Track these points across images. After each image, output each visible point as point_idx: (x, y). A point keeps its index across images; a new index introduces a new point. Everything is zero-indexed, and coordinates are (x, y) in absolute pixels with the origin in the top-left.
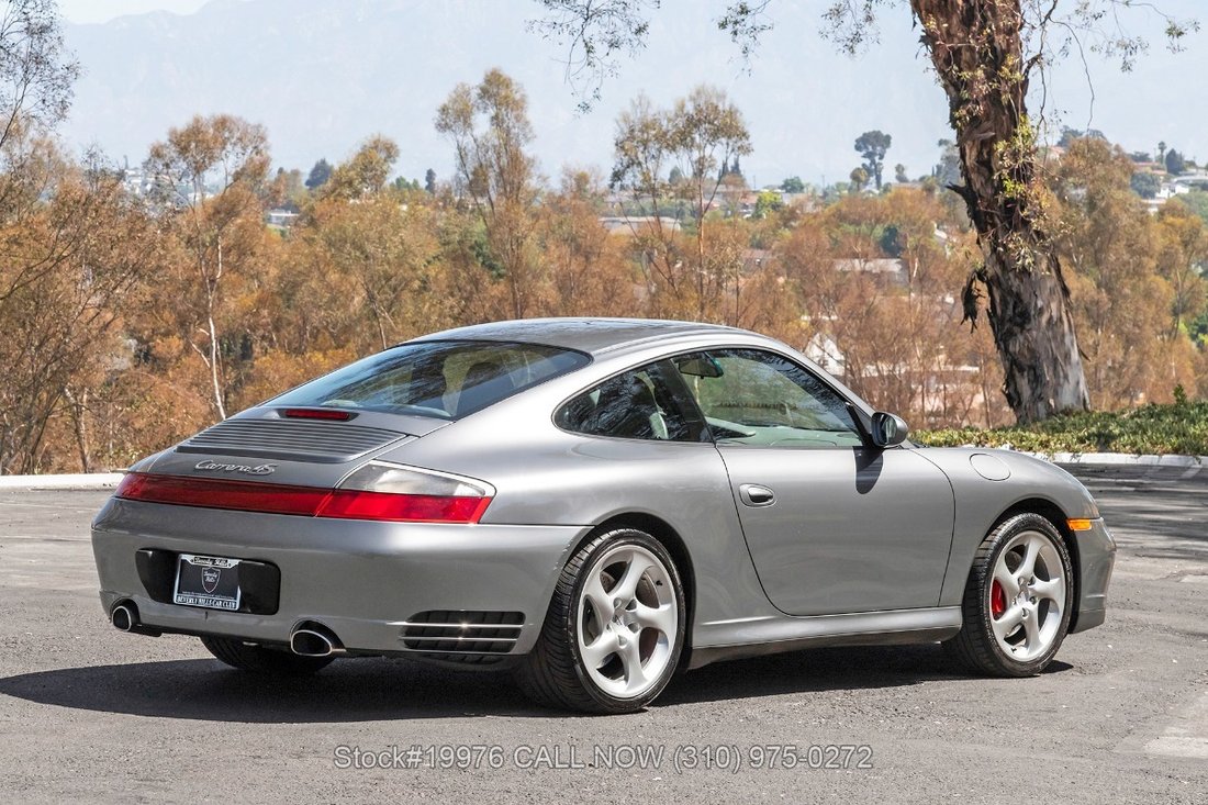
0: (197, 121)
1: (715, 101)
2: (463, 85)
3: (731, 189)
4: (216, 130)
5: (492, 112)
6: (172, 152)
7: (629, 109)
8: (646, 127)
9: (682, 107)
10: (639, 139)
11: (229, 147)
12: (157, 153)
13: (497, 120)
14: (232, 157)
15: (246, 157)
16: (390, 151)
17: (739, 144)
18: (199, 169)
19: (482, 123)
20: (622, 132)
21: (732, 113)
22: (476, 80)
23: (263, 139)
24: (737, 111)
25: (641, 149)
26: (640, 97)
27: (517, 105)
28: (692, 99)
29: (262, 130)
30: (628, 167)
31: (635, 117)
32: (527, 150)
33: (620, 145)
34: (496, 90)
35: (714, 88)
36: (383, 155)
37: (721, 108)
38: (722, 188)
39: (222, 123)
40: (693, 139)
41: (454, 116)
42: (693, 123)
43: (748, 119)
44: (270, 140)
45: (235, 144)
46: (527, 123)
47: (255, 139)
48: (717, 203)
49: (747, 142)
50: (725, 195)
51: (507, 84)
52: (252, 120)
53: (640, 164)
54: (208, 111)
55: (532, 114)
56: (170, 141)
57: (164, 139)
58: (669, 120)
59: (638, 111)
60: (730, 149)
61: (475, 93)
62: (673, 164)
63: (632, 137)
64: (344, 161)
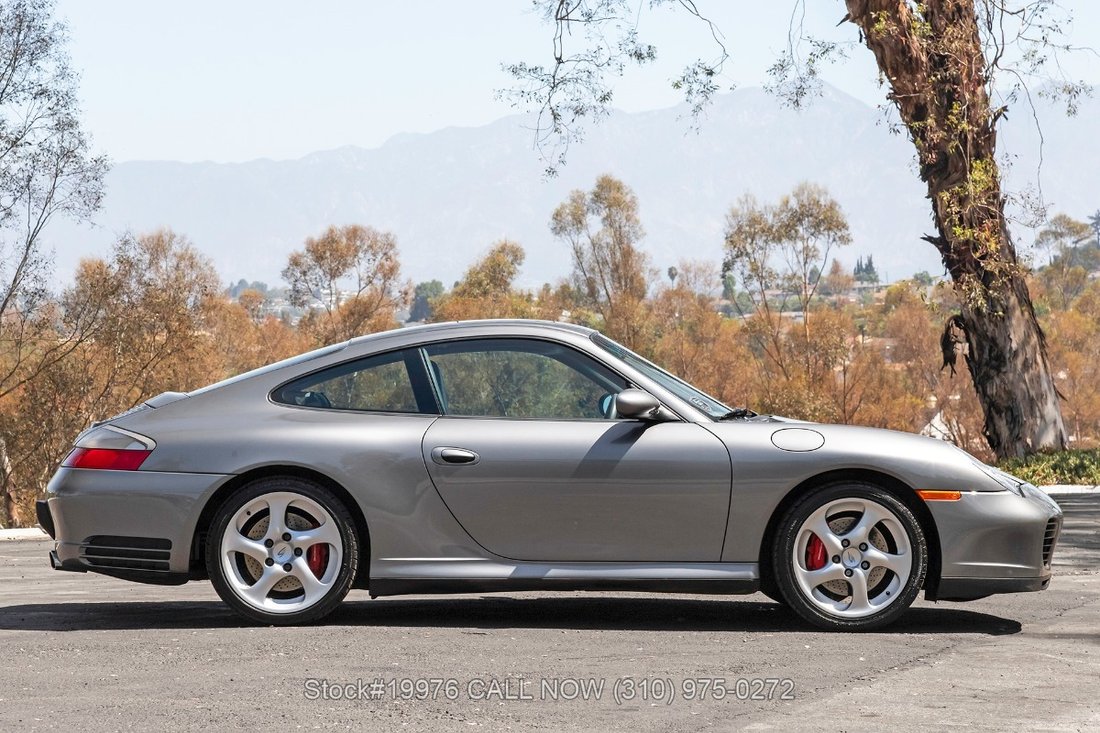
0: (332, 231)
1: (816, 196)
2: (577, 191)
3: (865, 284)
4: (349, 239)
5: (604, 213)
6: (309, 260)
7: (736, 205)
8: (753, 222)
9: (787, 203)
10: (747, 234)
11: (361, 255)
12: (295, 262)
13: (609, 221)
14: (364, 263)
15: (377, 263)
16: (517, 255)
17: (839, 234)
18: (334, 274)
19: (595, 223)
20: (731, 226)
21: (832, 206)
22: (589, 187)
23: (392, 246)
24: (836, 204)
25: (749, 240)
26: (746, 196)
27: (630, 207)
28: (796, 195)
29: (391, 238)
30: (737, 257)
31: (744, 211)
32: (638, 246)
33: (731, 241)
34: (609, 195)
35: (816, 185)
36: (510, 259)
37: (822, 202)
38: (858, 284)
39: (354, 233)
40: (796, 231)
41: (567, 220)
42: (798, 218)
43: (847, 212)
44: (398, 247)
45: (366, 251)
46: (637, 221)
47: (385, 248)
48: (853, 298)
49: (847, 232)
50: (860, 290)
51: (619, 188)
52: (381, 229)
53: (747, 254)
54: (341, 223)
55: (643, 215)
56: (308, 250)
57: (301, 249)
58: (774, 216)
59: (745, 207)
60: (831, 239)
61: (589, 197)
62: (781, 259)
63: (740, 230)
64: (473, 264)
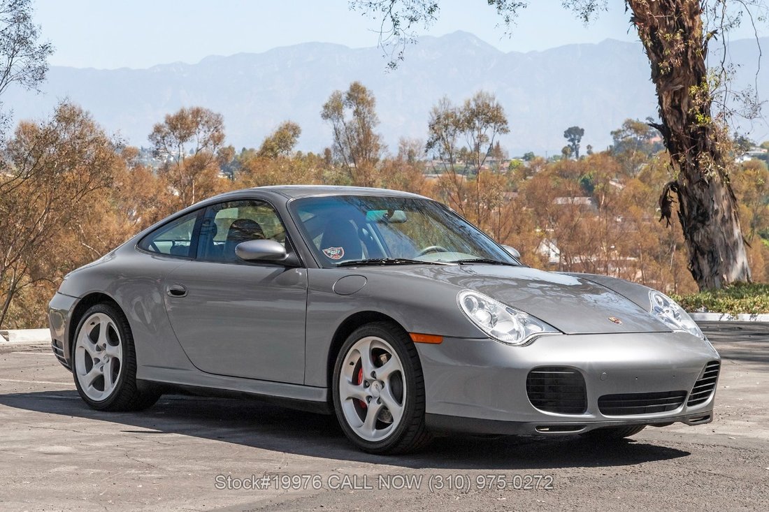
0: (182, 111)
1: (487, 102)
2: (337, 91)
3: (495, 159)
4: (193, 117)
5: (354, 108)
6: (167, 129)
7: (437, 105)
8: (447, 117)
9: (468, 104)
10: (444, 124)
11: (200, 127)
12: (158, 129)
13: (357, 113)
14: (202, 134)
15: (210, 133)
16: (295, 130)
17: (501, 127)
18: (183, 139)
19: (348, 114)
20: (433, 120)
21: (498, 108)
22: (345, 89)
23: (220, 123)
24: (501, 108)
25: (444, 130)
26: (444, 99)
27: (370, 104)
28: (475, 100)
29: (220, 117)
30: (437, 140)
31: (441, 111)
32: (375, 130)
33: (432, 127)
34: (357, 95)
35: (487, 94)
36: (291, 133)
37: (491, 105)
38: (489, 158)
39: (197, 113)
40: (474, 124)
41: (332, 110)
42: (475, 114)
43: (507, 113)
44: (224, 123)
45: (204, 125)
46: (374, 115)
47: (215, 123)
48: (486, 166)
49: (506, 126)
50: (491, 162)
51: (364, 91)
52: (216, 112)
53: (443, 139)
54: (188, 103)
55: (378, 109)
56: (166, 123)
57: (162, 121)
58: (461, 113)
59: (443, 106)
60: (496, 130)
61: (344, 97)
62: (463, 141)
63: (438, 122)
64: (269, 135)
